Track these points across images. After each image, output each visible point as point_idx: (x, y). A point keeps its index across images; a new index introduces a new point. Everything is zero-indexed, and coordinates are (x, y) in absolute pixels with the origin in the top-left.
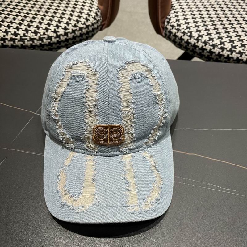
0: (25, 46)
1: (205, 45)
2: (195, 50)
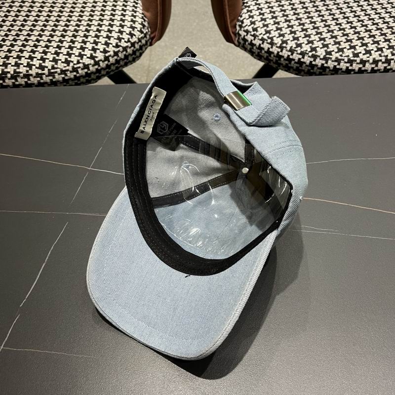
0: (55, 81)
1: (292, 55)
2: (279, 62)
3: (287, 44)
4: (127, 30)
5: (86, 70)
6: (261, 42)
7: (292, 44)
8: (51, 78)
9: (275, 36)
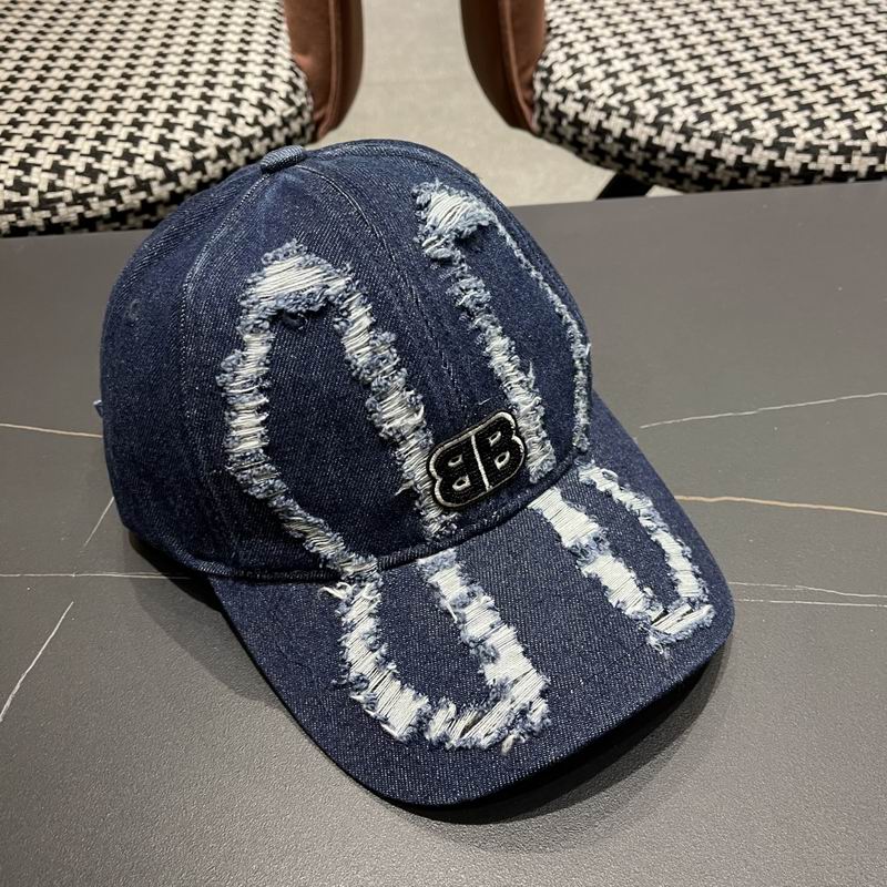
0: (58, 225)
1: (688, 140)
2: (653, 163)
3: (672, 114)
4: (252, 95)
5: (142, 195)
6: (602, 115)
7: (686, 115)
8: (46, 214)
9: (638, 99)
